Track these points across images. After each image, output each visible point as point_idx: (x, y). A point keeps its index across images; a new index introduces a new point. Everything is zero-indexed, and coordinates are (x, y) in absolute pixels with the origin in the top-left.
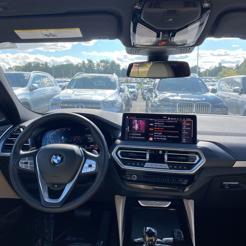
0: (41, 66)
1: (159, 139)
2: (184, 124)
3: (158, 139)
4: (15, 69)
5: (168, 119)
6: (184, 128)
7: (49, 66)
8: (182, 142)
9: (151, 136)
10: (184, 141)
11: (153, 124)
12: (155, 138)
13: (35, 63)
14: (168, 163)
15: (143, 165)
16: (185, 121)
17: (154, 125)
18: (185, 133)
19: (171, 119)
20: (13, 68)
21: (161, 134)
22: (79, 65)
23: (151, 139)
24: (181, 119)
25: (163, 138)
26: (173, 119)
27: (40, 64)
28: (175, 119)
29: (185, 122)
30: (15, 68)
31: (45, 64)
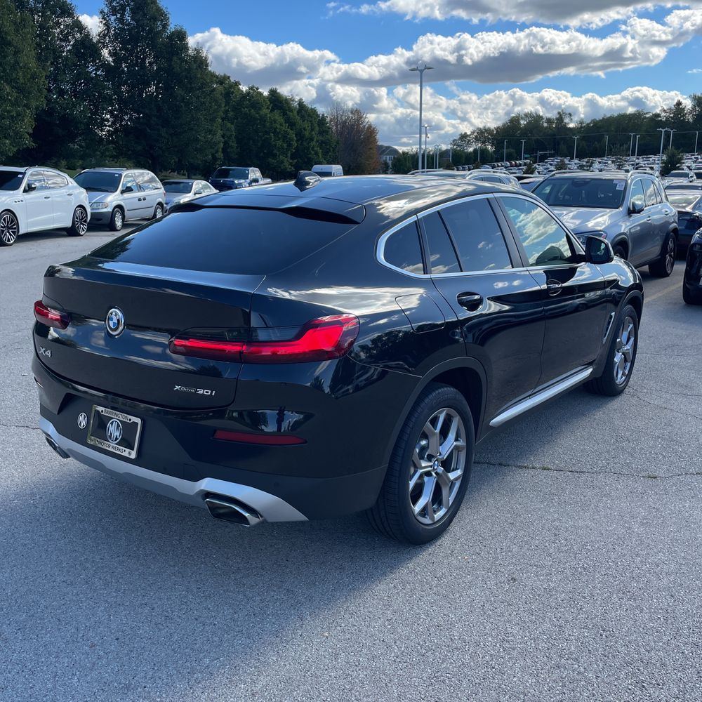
0: (545, 125)
4: (476, 136)
7: (568, 124)
13: (530, 119)
20: (470, 135)
22: (663, 114)
27: (544, 120)
30: (476, 134)
31: (557, 119)
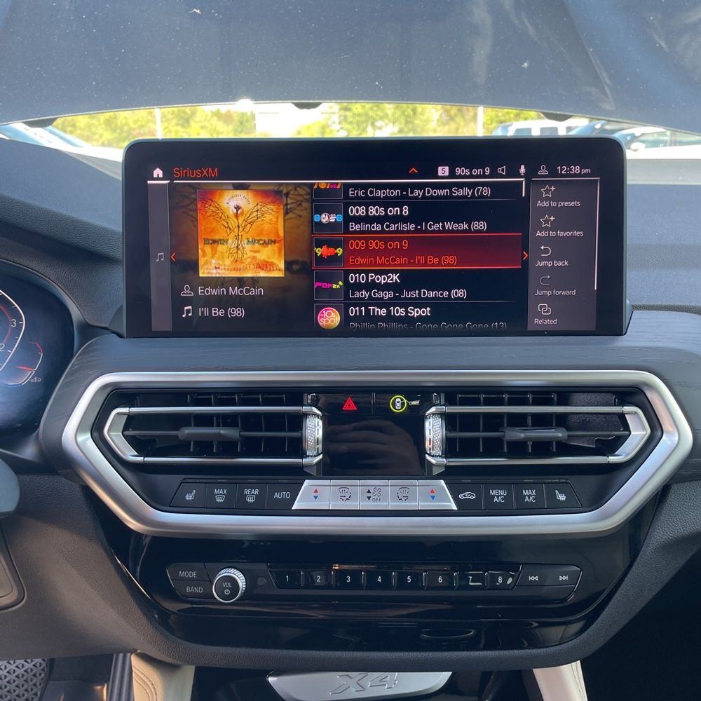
1: (383, 312)
2: (545, 204)
3: (380, 318)
5: (440, 174)
6: (546, 229)
8: (530, 328)
9: (332, 300)
10: (546, 317)
11: (340, 218)
12: (353, 311)
14: (449, 474)
15: (287, 495)
16: (551, 183)
17: (348, 219)
18: (549, 264)
19: (459, 171)
21: (395, 277)
23: (331, 318)
24: (523, 169)
25: (405, 306)
26: (471, 176)
28: (484, 176)
29: (547, 191)
